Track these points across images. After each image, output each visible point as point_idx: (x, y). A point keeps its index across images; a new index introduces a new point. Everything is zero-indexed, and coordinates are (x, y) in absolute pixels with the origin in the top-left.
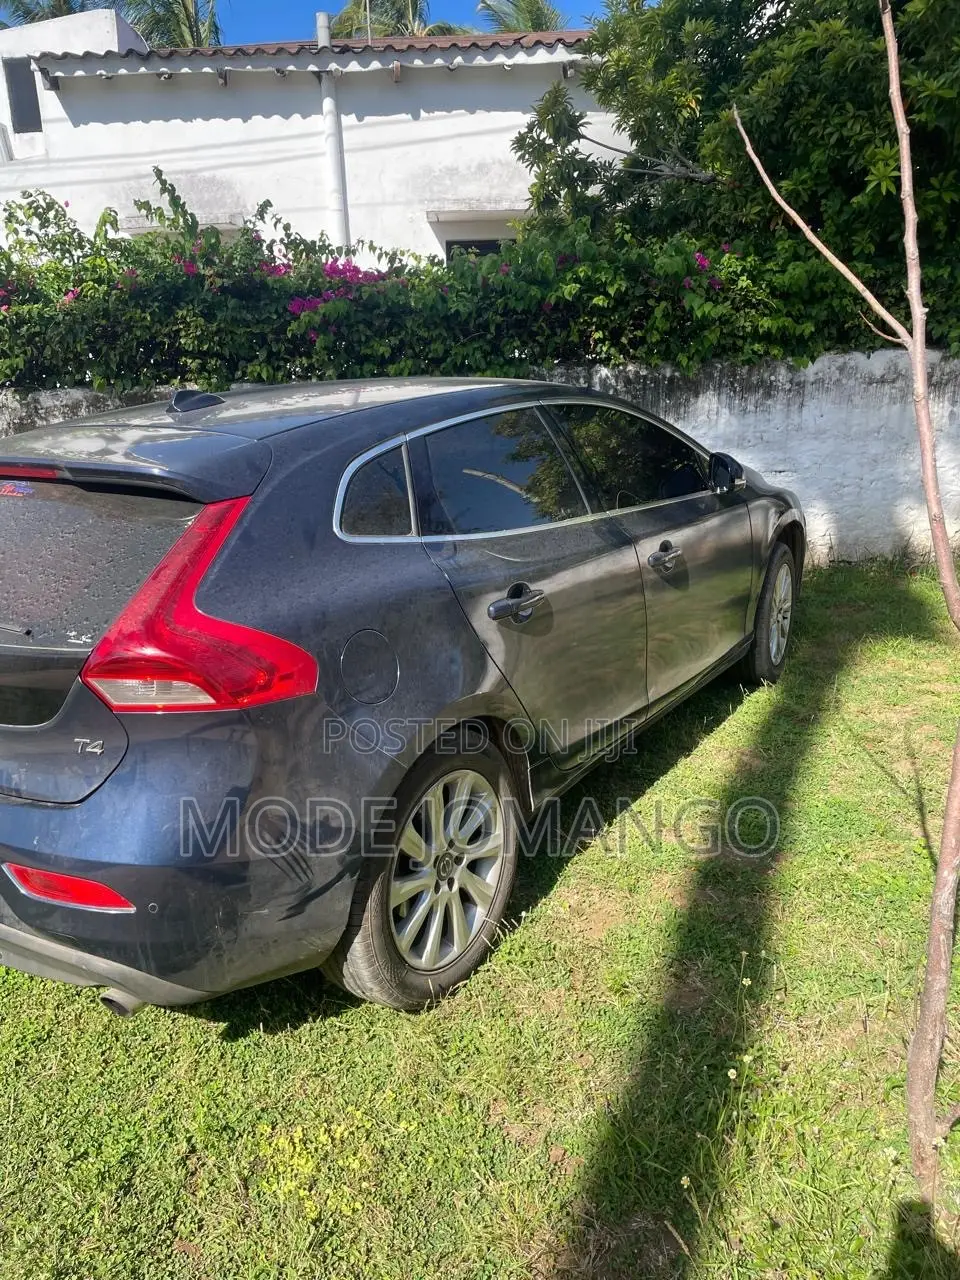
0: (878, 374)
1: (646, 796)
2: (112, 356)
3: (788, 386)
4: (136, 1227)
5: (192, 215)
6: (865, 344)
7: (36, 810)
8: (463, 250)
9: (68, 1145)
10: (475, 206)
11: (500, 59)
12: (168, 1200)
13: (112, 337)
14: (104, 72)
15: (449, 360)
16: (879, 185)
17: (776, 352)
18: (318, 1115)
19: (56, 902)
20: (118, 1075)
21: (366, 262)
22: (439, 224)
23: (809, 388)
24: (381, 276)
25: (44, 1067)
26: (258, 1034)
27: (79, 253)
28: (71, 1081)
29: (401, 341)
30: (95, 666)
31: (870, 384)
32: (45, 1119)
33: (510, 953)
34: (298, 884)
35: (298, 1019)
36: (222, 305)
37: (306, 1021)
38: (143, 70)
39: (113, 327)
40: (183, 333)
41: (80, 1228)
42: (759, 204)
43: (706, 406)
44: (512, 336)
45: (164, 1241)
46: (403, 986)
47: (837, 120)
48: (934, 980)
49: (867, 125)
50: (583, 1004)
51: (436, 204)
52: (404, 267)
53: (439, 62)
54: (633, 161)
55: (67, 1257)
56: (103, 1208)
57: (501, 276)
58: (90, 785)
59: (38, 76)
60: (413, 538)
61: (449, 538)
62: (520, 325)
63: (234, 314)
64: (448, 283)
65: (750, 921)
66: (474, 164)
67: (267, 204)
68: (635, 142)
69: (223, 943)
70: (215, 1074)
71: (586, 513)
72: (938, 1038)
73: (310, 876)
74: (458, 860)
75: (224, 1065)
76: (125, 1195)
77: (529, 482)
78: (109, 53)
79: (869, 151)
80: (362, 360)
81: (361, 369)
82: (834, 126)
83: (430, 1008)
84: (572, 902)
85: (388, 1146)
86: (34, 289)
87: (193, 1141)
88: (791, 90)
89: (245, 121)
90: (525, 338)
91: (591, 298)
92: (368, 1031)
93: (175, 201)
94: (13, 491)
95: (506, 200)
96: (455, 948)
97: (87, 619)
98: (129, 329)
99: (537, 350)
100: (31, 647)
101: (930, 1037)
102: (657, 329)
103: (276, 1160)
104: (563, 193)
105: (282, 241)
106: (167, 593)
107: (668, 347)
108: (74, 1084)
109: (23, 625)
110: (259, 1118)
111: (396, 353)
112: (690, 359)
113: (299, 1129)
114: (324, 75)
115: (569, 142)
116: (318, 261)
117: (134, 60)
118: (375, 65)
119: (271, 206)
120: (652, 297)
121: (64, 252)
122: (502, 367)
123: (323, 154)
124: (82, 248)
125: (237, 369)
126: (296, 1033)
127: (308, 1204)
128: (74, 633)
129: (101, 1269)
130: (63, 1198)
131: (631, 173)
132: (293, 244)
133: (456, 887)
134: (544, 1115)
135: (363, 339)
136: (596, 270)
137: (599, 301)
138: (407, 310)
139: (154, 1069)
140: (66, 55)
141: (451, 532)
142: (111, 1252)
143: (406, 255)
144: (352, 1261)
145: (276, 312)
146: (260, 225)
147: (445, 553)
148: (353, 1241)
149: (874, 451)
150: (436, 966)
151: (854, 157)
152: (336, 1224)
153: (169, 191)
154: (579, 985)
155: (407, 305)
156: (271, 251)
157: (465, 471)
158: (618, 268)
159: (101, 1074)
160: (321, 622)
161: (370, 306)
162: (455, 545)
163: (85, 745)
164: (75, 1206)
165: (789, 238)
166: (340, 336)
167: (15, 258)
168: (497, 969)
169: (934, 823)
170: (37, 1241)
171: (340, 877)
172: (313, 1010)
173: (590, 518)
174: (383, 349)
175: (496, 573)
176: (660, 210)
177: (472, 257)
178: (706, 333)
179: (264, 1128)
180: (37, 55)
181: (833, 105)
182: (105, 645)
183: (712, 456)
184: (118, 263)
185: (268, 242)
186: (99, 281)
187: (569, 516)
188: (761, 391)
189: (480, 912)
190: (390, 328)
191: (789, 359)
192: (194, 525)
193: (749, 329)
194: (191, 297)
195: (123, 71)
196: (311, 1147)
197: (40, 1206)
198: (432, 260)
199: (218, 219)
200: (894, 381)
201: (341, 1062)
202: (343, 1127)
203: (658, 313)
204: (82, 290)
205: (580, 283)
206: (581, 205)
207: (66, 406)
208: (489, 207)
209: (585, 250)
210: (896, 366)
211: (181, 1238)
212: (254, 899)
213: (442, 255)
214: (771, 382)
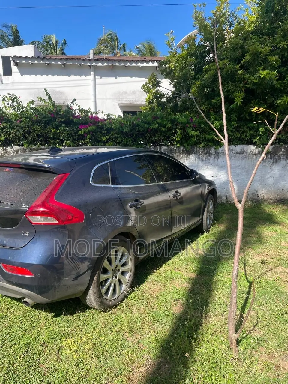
0: (239, 151)
1: (171, 260)
2: (29, 138)
3: (214, 153)
4: (29, 361)
5: (54, 102)
6: (235, 143)
7: (10, 250)
8: (127, 114)
9: (11, 342)
10: (131, 102)
11: (139, 64)
12: (38, 355)
13: (29, 133)
14: (31, 62)
15: (122, 143)
16: (237, 103)
17: (211, 144)
18: (78, 336)
19: (14, 274)
20: (24, 326)
21: (101, 116)
22: (121, 107)
23: (220, 154)
24: (105, 120)
25: (4, 324)
26: (62, 316)
27: (22, 110)
28: (11, 327)
29: (110, 137)
30: (29, 213)
31: (236, 154)
32: (5, 336)
33: (131, 298)
34: (76, 272)
35: (74, 313)
36: (61, 126)
37: (76, 313)
38: (42, 62)
39: (30, 130)
40: (49, 133)
41: (14, 361)
42: (206, 106)
43: (192, 158)
44: (140, 137)
45: (37, 364)
46: (102, 303)
47: (227, 86)
48: (233, 294)
49: (235, 87)
50: (150, 310)
51: (121, 101)
52: (111, 118)
53: (123, 64)
54: (174, 93)
55: (11, 367)
56: (21, 356)
57: (137, 121)
58: (25, 244)
59: (12, 62)
60: (110, 185)
61: (120, 186)
62: (142, 134)
63: (64, 128)
64: (123, 123)
65: (196, 291)
66: (132, 91)
67: (75, 100)
68: (174, 88)
69: (56, 286)
70: (51, 326)
71: (156, 182)
72: (235, 310)
73: (80, 269)
74: (119, 271)
75: (53, 324)
76: (27, 353)
77: (143, 175)
78: (32, 57)
79: (235, 93)
80: (99, 142)
81: (98, 144)
82: (226, 87)
83: (109, 311)
84: (149, 286)
85: (96, 343)
86: (9, 119)
87: (45, 341)
88: (215, 77)
89: (69, 77)
90: (143, 137)
91: (161, 128)
92: (92, 316)
93: (50, 98)
94: (8, 170)
95: (140, 101)
96: (117, 295)
97: (27, 201)
98: (34, 131)
99: (147, 141)
100: (13, 208)
101: (233, 310)
102: (179, 137)
103: (66, 346)
104: (155, 100)
105: (78, 109)
106: (48, 196)
107: (182, 142)
108: (12, 328)
109: (11, 202)
110: (62, 336)
111: (108, 140)
112: (188, 145)
113: (73, 339)
114: (91, 66)
115: (157, 87)
116: (88, 115)
117: (39, 59)
118: (106, 64)
119: (76, 100)
120: (178, 129)
121: (18, 109)
122: (137, 145)
123: (90, 85)
124: (23, 109)
125: (64, 143)
126: (73, 316)
127: (75, 356)
128: (24, 205)
129: (20, 370)
130: (10, 354)
131: (173, 96)
132: (81, 110)
133: (118, 278)
134: (138, 336)
135: (99, 136)
136: (163, 121)
137: (163, 129)
138: (111, 129)
139: (34, 324)
140: (20, 57)
141: (120, 185)
142: (22, 367)
143: (112, 115)
144: (86, 369)
145: (76, 128)
146: (72, 105)
147: (118, 190)
148: (86, 365)
149: (238, 172)
150: (112, 299)
151: (231, 95)
152: (82, 361)
153: (48, 95)
154: (149, 306)
155: (111, 128)
156: (75, 112)
157: (125, 171)
158: (169, 121)
159: (20, 325)
160: (86, 205)
161: (102, 128)
162: (121, 188)
163: (24, 233)
164: (13, 356)
165: (214, 115)
166: (93, 135)
167: (4, 110)
168: (128, 302)
169: (247, 268)
170: (3, 364)
171: (87, 271)
172: (78, 310)
173: (157, 184)
174: (104, 139)
175: (131, 195)
176: (181, 106)
177: (130, 116)
178: (192, 138)
179: (64, 339)
180: (12, 56)
181: (226, 81)
182: (31, 208)
183: (191, 170)
184: (33, 113)
185: (74, 110)
186: (27, 118)
187: (151, 183)
188: (207, 154)
189: (124, 286)
190: (106, 134)
191: (214, 146)
192: (55, 180)
193: (204, 138)
194: (52, 123)
195: (36, 62)
196: (76, 343)
197: (3, 356)
198: (119, 116)
199: (60, 102)
200: (243, 153)
201: (85, 324)
202: (85, 338)
203: (179, 133)
204: (22, 120)
205: (158, 124)
206: (160, 104)
207: (15, 151)
208: (135, 103)
209: (160, 116)
210: (243, 149)
211: (41, 364)
212: (65, 275)
213: (122, 115)
214: (210, 152)
